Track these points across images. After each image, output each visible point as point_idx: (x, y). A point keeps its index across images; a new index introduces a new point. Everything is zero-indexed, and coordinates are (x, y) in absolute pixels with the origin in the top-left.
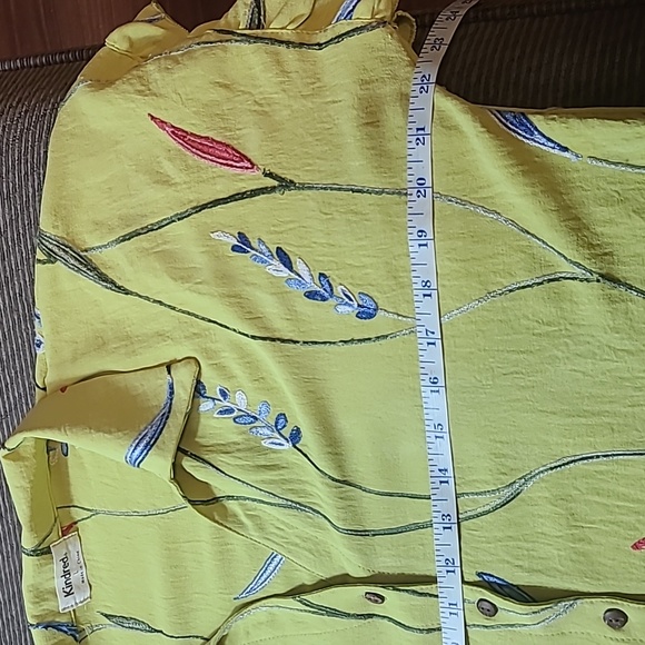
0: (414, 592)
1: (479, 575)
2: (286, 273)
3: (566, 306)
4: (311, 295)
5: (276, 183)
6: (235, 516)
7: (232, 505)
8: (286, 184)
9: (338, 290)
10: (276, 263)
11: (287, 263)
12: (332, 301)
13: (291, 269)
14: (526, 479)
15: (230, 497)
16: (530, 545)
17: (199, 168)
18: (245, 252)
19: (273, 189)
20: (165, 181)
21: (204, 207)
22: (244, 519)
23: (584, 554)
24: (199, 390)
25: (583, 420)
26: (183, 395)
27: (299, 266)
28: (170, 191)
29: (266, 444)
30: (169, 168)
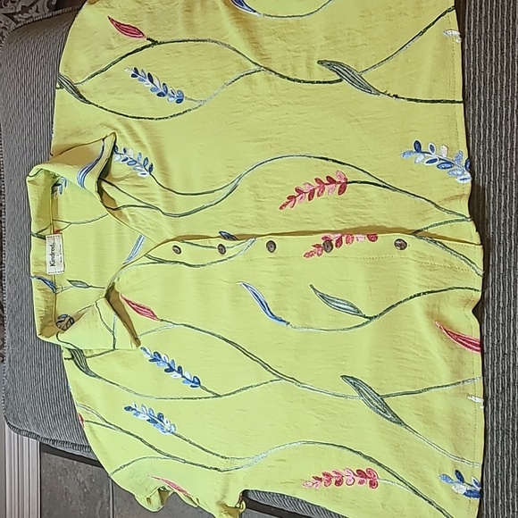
0: (192, 244)
1: (220, 233)
2: (151, 85)
3: (253, 87)
4: (159, 95)
5: (150, 43)
6: (125, 216)
7: (125, 211)
8: (155, 43)
9: (169, 92)
10: (147, 80)
11: (151, 80)
12: (167, 97)
13: (152, 82)
14: (240, 178)
15: (124, 206)
16: (241, 214)
17: (124, 40)
18: (136, 76)
19: (150, 46)
20: (111, 48)
21: (123, 57)
22: (129, 217)
23: (261, 216)
24: (115, 148)
25: (260, 143)
26: (108, 151)
27: (155, 81)
28: (112, 51)
29: (139, 174)
30: (114, 42)
